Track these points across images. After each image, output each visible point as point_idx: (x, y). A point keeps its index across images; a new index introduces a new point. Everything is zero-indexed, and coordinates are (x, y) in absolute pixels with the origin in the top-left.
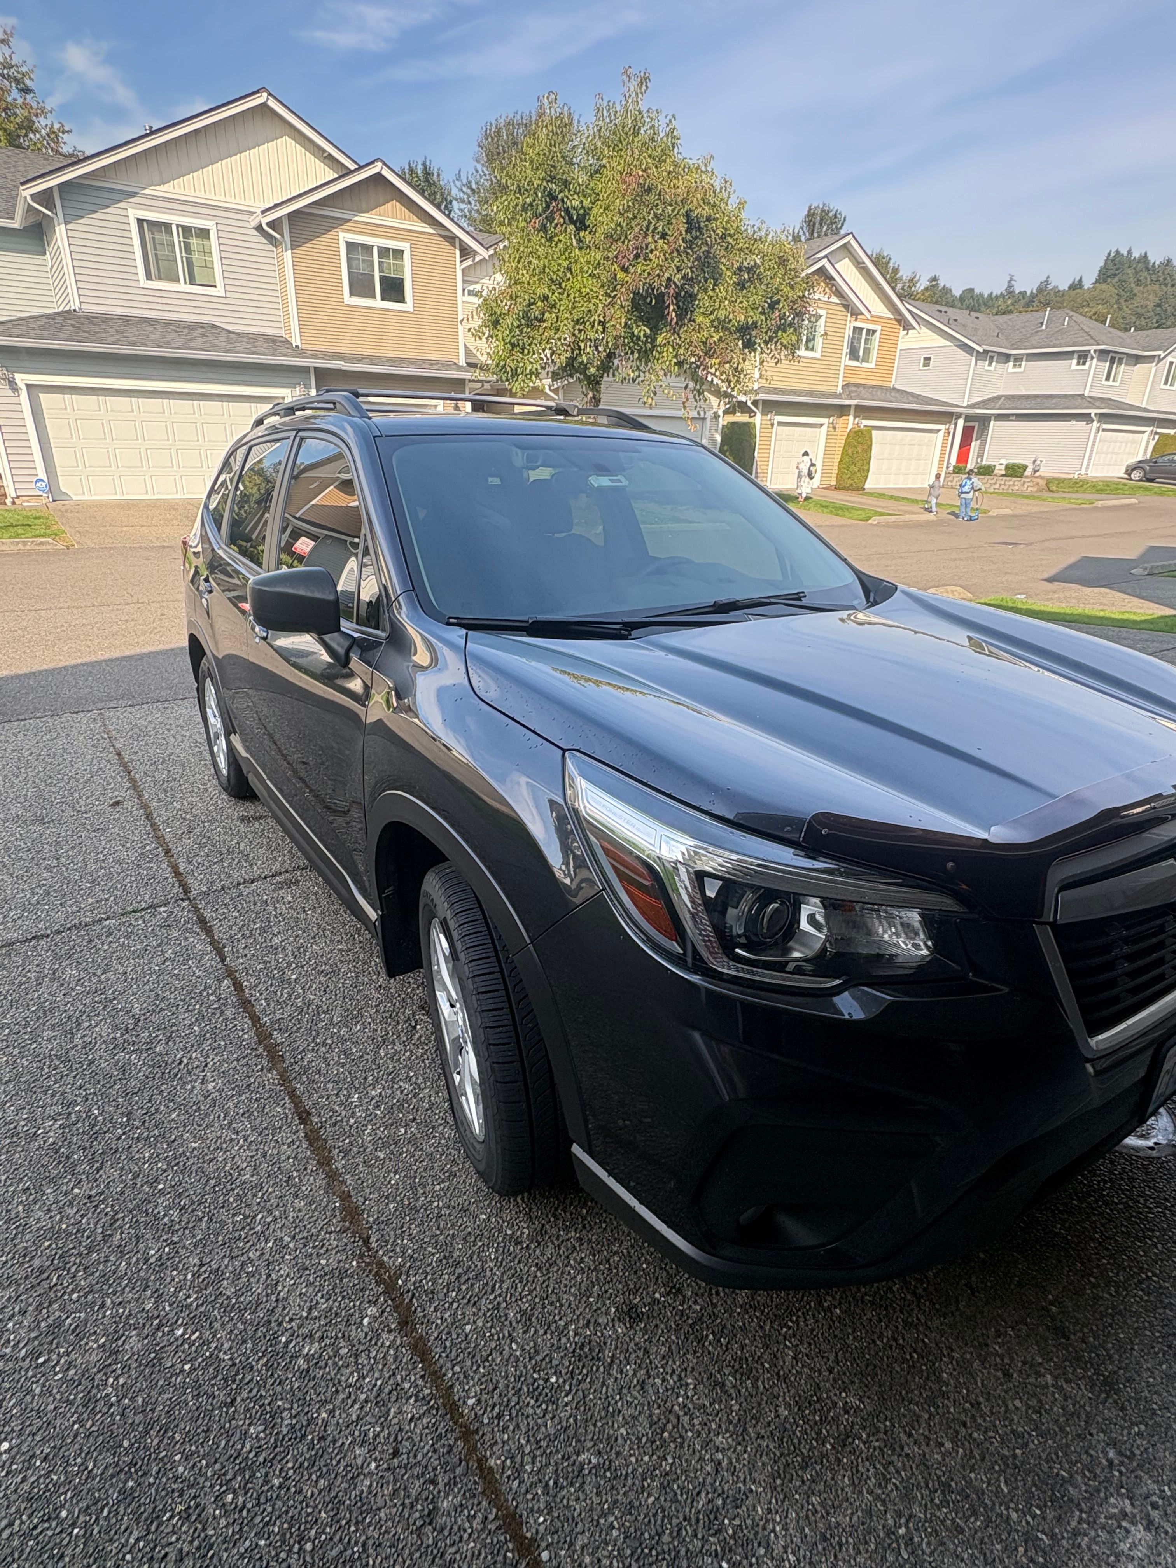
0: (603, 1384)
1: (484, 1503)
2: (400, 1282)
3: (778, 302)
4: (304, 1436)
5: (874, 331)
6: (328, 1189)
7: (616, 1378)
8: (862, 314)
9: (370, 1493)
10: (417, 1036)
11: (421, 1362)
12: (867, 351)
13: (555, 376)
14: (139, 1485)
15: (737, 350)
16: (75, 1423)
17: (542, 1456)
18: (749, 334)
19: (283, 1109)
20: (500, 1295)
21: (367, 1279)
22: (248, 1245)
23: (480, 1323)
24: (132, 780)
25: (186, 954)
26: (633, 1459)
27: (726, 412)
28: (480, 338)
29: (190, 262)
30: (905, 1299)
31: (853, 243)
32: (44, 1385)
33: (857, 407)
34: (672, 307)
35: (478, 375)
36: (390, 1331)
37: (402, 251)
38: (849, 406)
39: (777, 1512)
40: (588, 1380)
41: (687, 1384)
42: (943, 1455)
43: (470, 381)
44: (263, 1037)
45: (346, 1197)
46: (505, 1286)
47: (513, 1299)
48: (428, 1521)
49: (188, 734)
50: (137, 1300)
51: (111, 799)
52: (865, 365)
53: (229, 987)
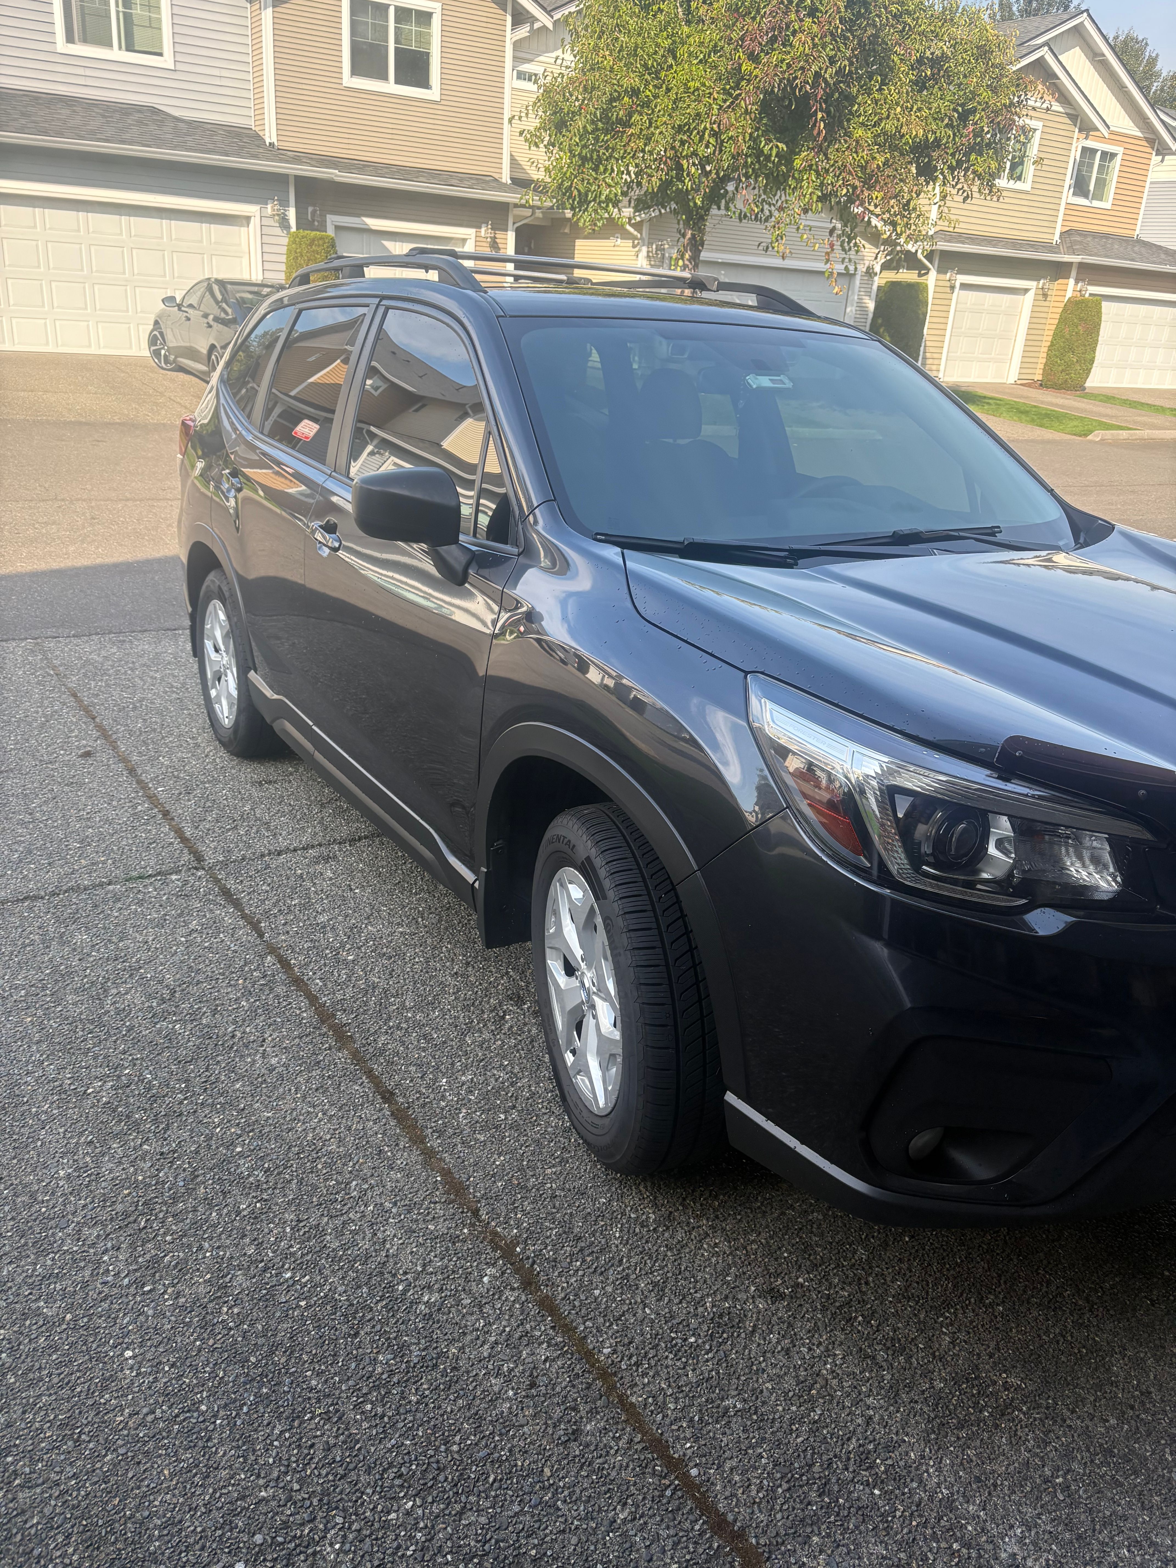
0: (745, 1347)
1: (628, 1429)
2: (518, 1249)
3: (974, 111)
4: (435, 1366)
5: (1113, 155)
6: (425, 1164)
7: (759, 1345)
8: (1097, 130)
9: (511, 1413)
10: (507, 1026)
11: (550, 1315)
12: (1101, 183)
13: (641, 205)
14: (274, 1391)
15: (910, 180)
16: (195, 1340)
17: (685, 1398)
18: (929, 156)
19: (360, 1088)
20: (628, 1268)
21: (481, 1246)
22: (346, 1208)
23: (609, 1289)
24: (100, 727)
25: (216, 927)
26: (780, 1408)
27: (885, 267)
28: (537, 146)
29: (128, 18)
30: (1076, 1304)
31: (1088, 25)
32: (155, 1308)
33: (1082, 266)
34: (820, 115)
35: (533, 199)
36: (513, 1289)
37: (429, 15)
38: (1070, 264)
39: (931, 1458)
40: (729, 1342)
41: (835, 1355)
42: (1107, 1428)
43: (516, 206)
44: (324, 1016)
45: (446, 1173)
46: (633, 1260)
47: (643, 1272)
48: (572, 1438)
49: (158, 675)
50: (237, 1246)
51: (78, 748)
52: (1096, 203)
53: (274, 964)
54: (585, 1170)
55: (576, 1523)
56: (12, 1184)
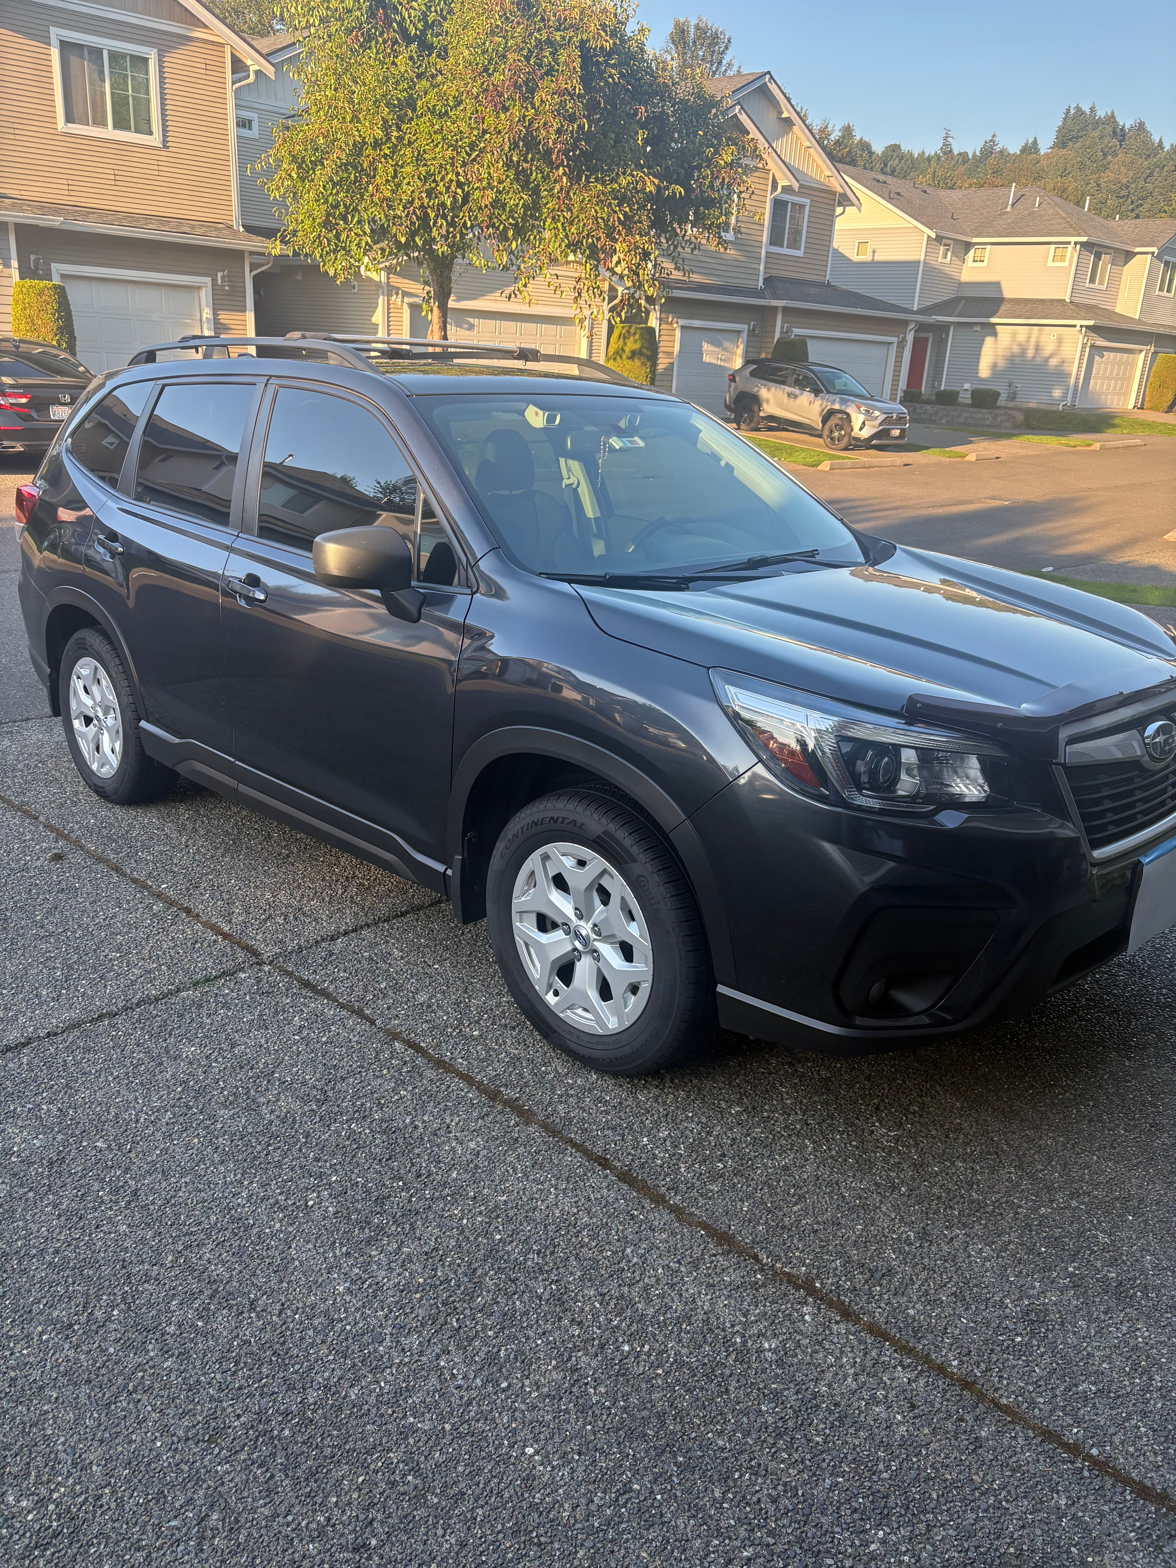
1: (1018, 1428)
2: (817, 1285)
4: (818, 1406)
5: (802, 207)
6: (681, 1221)
9: (911, 1435)
11: (885, 1340)
12: (794, 233)
16: (584, 1425)
20: (922, 1285)
21: (782, 1288)
22: (637, 1275)
23: (919, 1307)
24: (50, 828)
25: (321, 1020)
26: (1126, 1383)
31: (771, 86)
32: (525, 1403)
33: (786, 310)
34: (562, 170)
36: (837, 1323)
37: (145, 61)
38: (775, 308)
40: (1050, 1335)
43: (251, 253)
44: (490, 1094)
52: (791, 252)
53: (406, 1050)
54: (826, 1203)
55: (1030, 1517)
56: (298, 1308)
